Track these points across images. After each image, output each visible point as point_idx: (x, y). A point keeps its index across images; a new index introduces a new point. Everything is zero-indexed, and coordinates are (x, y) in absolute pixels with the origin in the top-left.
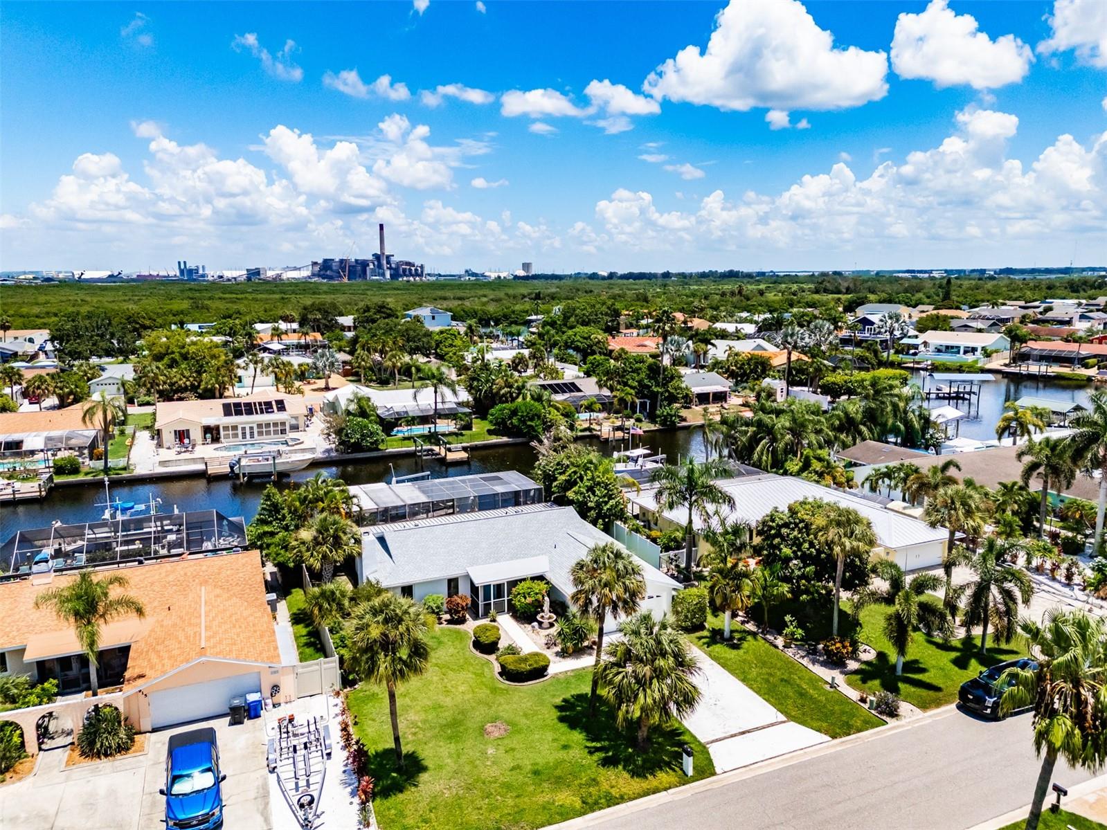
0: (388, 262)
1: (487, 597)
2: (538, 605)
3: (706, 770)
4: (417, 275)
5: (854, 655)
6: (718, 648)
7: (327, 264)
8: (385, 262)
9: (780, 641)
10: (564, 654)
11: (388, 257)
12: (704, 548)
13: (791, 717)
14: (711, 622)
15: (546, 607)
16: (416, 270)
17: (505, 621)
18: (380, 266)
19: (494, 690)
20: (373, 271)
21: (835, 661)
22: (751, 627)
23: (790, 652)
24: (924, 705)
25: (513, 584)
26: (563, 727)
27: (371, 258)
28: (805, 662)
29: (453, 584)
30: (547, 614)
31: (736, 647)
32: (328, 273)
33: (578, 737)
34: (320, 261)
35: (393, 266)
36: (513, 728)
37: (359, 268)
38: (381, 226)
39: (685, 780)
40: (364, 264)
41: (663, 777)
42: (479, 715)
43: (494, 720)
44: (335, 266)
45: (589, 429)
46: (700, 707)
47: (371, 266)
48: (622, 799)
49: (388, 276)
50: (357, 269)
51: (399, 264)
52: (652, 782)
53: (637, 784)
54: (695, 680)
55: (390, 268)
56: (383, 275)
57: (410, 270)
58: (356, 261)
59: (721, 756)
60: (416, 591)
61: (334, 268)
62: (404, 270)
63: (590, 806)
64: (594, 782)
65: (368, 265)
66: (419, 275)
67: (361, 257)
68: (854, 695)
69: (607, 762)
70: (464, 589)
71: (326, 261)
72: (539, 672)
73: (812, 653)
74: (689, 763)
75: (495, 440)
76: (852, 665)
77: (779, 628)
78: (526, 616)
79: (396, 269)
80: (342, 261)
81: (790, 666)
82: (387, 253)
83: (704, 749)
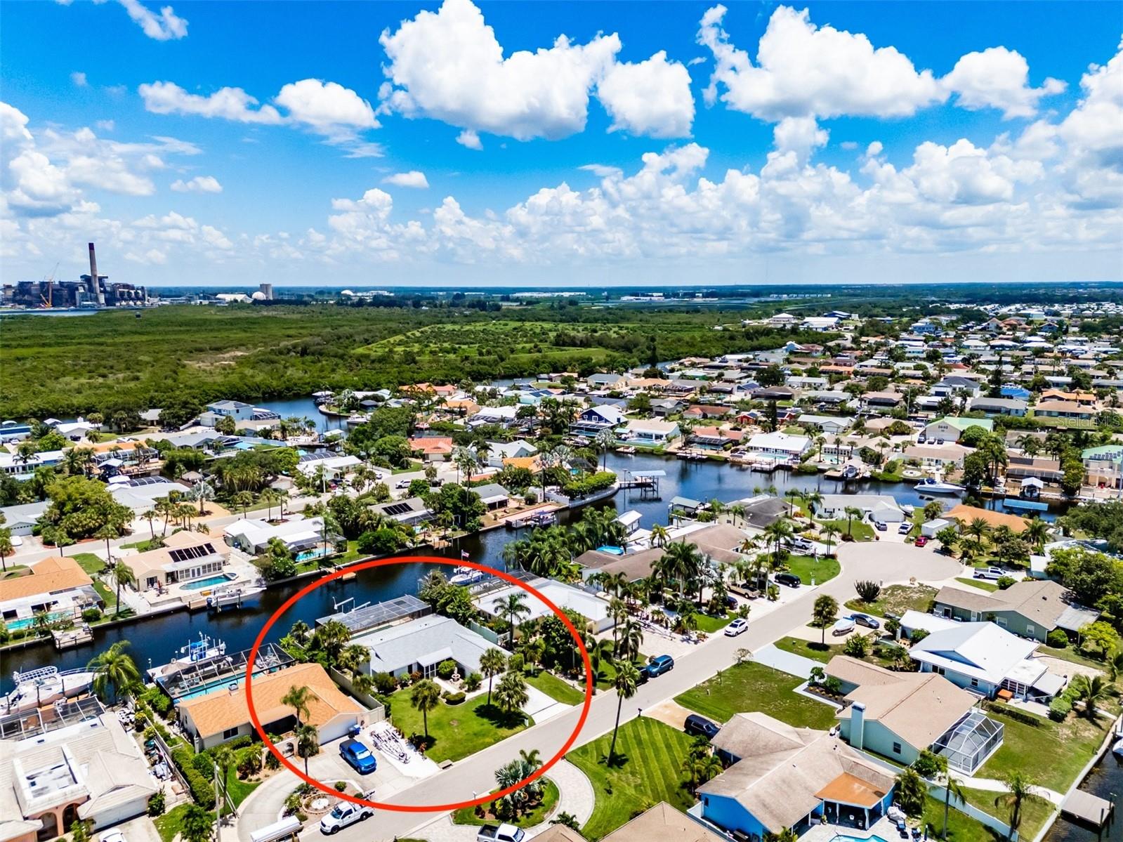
0: (102, 285)
1: (427, 671)
2: (452, 672)
3: (532, 723)
4: (137, 298)
5: (581, 674)
6: (530, 679)
7: (24, 288)
8: (97, 285)
9: (553, 672)
10: (469, 691)
11: (101, 279)
12: (517, 633)
13: (559, 701)
14: (525, 667)
15: (456, 672)
16: (136, 293)
17: (437, 680)
18: (91, 289)
19: (447, 710)
20: (84, 297)
21: (574, 677)
22: (541, 667)
23: (557, 676)
24: (604, 689)
25: (438, 664)
26: (479, 718)
27: (79, 280)
28: (563, 679)
29: (410, 667)
30: (456, 675)
31: (536, 677)
32: (26, 297)
33: (485, 720)
34: (15, 284)
35: (108, 289)
36: (460, 722)
37: (65, 292)
38: (91, 246)
39: (526, 728)
40: (72, 288)
41: (519, 728)
42: (445, 720)
43: (452, 720)
44: (34, 290)
45: (424, 541)
46: (529, 703)
47: (81, 290)
48: (507, 737)
49: (102, 299)
50: (63, 294)
51: (115, 287)
52: (516, 730)
53: (511, 732)
54: (527, 692)
55: (104, 292)
56: (97, 299)
57: (129, 293)
58: (61, 283)
59: (535, 718)
60: (395, 674)
61: (33, 292)
62: (122, 294)
63: (497, 741)
64: (496, 734)
65: (77, 289)
66: (138, 299)
67: (67, 279)
68: (580, 689)
69: (499, 727)
70: (415, 669)
71: (22, 284)
72: (462, 700)
73: (565, 675)
74: (527, 722)
75: (365, 558)
76: (581, 677)
77: (552, 666)
78: (446, 677)
79: (113, 293)
80: (42, 284)
81: (558, 681)
82: (99, 275)
83: (530, 717)
